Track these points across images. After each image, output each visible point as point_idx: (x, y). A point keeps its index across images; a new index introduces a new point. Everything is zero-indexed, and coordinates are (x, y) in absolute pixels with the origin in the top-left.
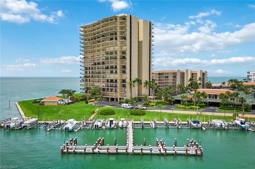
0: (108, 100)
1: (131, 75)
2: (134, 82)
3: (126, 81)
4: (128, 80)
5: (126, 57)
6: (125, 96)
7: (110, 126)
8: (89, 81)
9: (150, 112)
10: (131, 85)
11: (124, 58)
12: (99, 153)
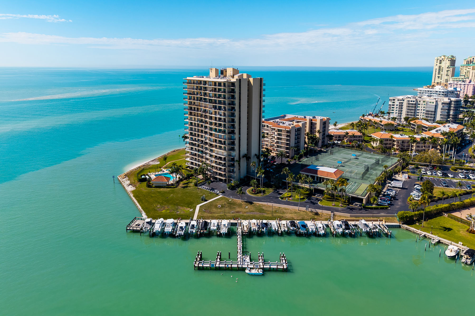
5: (235, 132)
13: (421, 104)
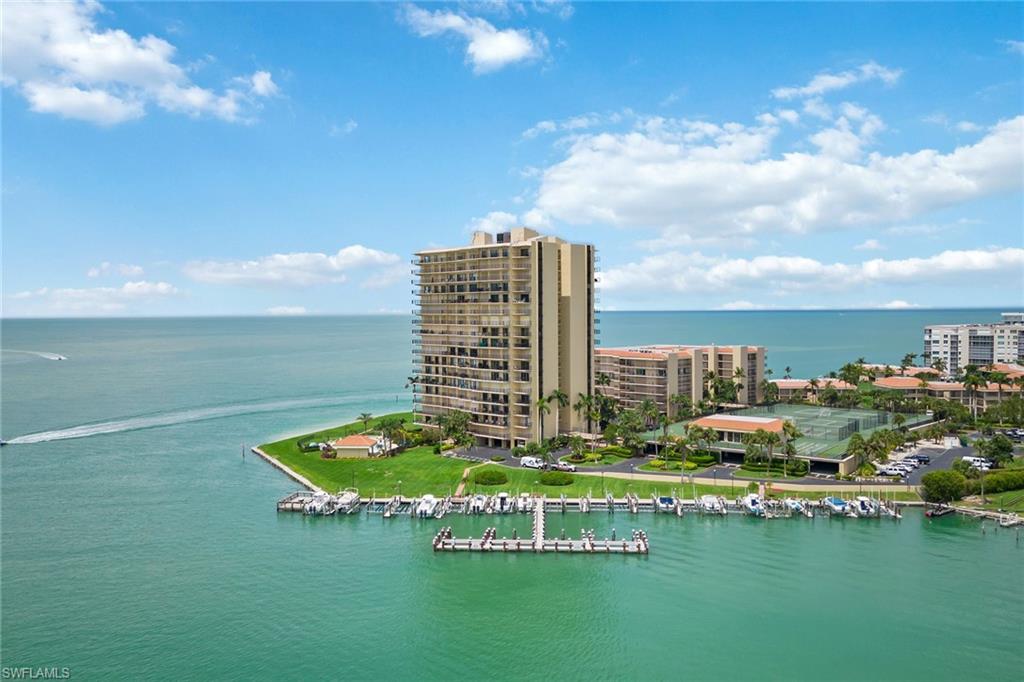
0: (487, 443)
1: (541, 383)
2: (549, 400)
3: (531, 398)
4: (535, 397)
5: (530, 342)
6: (529, 436)
7: (502, 508)
8: (437, 393)
9: (583, 477)
10: (541, 409)
11: (525, 343)
12: (492, 551)
13: (1006, 337)
